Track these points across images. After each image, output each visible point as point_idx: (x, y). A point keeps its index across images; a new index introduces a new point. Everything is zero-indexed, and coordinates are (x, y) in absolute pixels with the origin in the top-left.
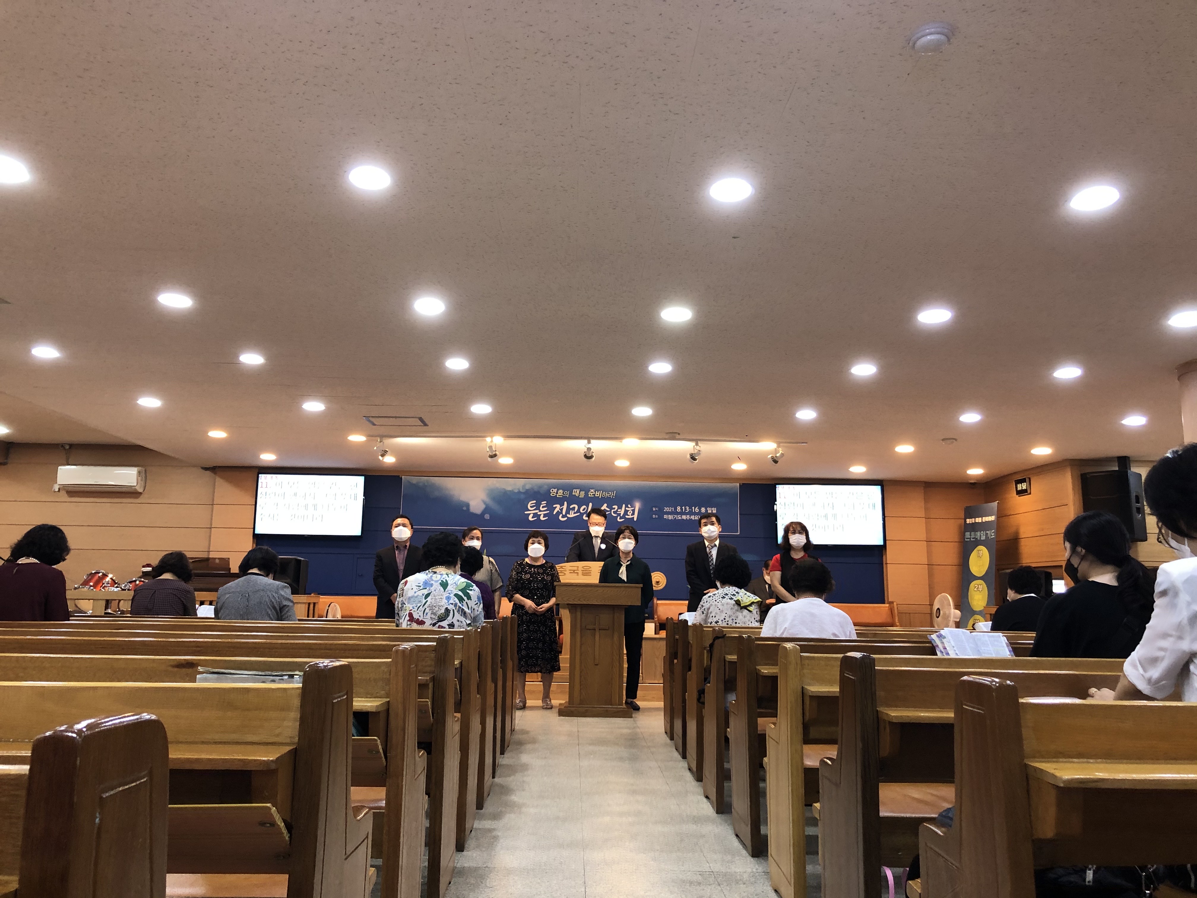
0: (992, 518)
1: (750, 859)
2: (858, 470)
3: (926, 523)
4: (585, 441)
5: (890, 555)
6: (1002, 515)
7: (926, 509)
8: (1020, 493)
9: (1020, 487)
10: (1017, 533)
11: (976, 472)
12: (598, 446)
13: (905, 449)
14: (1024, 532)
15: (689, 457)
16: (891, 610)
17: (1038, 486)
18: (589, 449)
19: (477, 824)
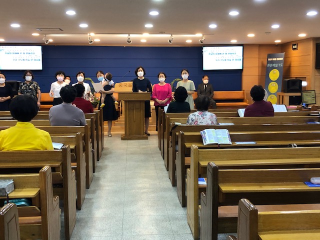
0: (282, 59)
1: (182, 208)
2: (234, 41)
3: (259, 60)
4: (128, 35)
5: (244, 73)
6: (286, 58)
7: (259, 55)
8: (294, 49)
9: (294, 47)
10: (290, 64)
11: (278, 41)
12: (133, 36)
13: (251, 35)
14: (293, 64)
15: (168, 41)
16: (244, 93)
17: (300, 47)
18: (129, 38)
19: (87, 196)
